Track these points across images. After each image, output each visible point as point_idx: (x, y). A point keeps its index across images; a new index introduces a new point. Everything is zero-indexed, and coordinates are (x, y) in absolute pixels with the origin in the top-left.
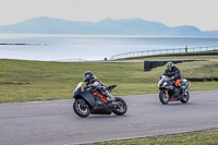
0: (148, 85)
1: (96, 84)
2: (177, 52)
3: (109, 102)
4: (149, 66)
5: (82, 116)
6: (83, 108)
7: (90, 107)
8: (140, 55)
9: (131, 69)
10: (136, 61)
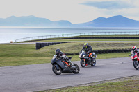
0: (38, 58)
1: (64, 56)
2: (57, 37)
3: (71, 66)
4: (39, 46)
5: (57, 74)
6: (58, 70)
7: (62, 69)
8: (34, 39)
9: (27, 48)
10: (31, 43)
